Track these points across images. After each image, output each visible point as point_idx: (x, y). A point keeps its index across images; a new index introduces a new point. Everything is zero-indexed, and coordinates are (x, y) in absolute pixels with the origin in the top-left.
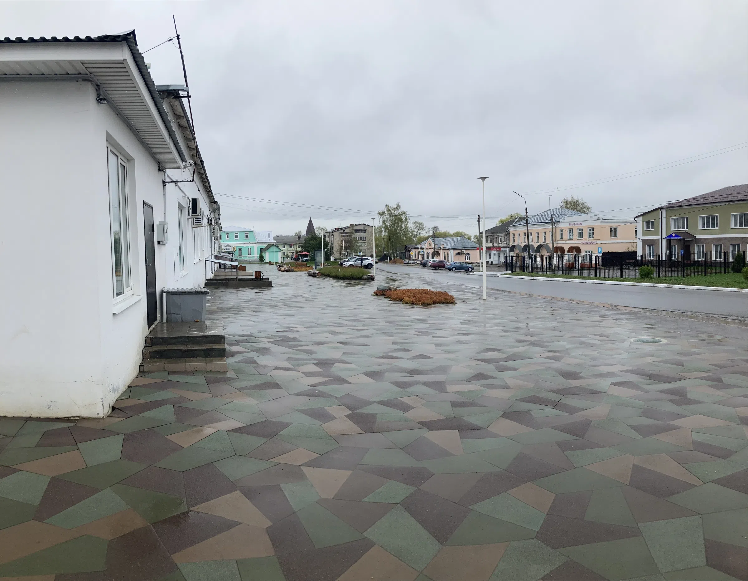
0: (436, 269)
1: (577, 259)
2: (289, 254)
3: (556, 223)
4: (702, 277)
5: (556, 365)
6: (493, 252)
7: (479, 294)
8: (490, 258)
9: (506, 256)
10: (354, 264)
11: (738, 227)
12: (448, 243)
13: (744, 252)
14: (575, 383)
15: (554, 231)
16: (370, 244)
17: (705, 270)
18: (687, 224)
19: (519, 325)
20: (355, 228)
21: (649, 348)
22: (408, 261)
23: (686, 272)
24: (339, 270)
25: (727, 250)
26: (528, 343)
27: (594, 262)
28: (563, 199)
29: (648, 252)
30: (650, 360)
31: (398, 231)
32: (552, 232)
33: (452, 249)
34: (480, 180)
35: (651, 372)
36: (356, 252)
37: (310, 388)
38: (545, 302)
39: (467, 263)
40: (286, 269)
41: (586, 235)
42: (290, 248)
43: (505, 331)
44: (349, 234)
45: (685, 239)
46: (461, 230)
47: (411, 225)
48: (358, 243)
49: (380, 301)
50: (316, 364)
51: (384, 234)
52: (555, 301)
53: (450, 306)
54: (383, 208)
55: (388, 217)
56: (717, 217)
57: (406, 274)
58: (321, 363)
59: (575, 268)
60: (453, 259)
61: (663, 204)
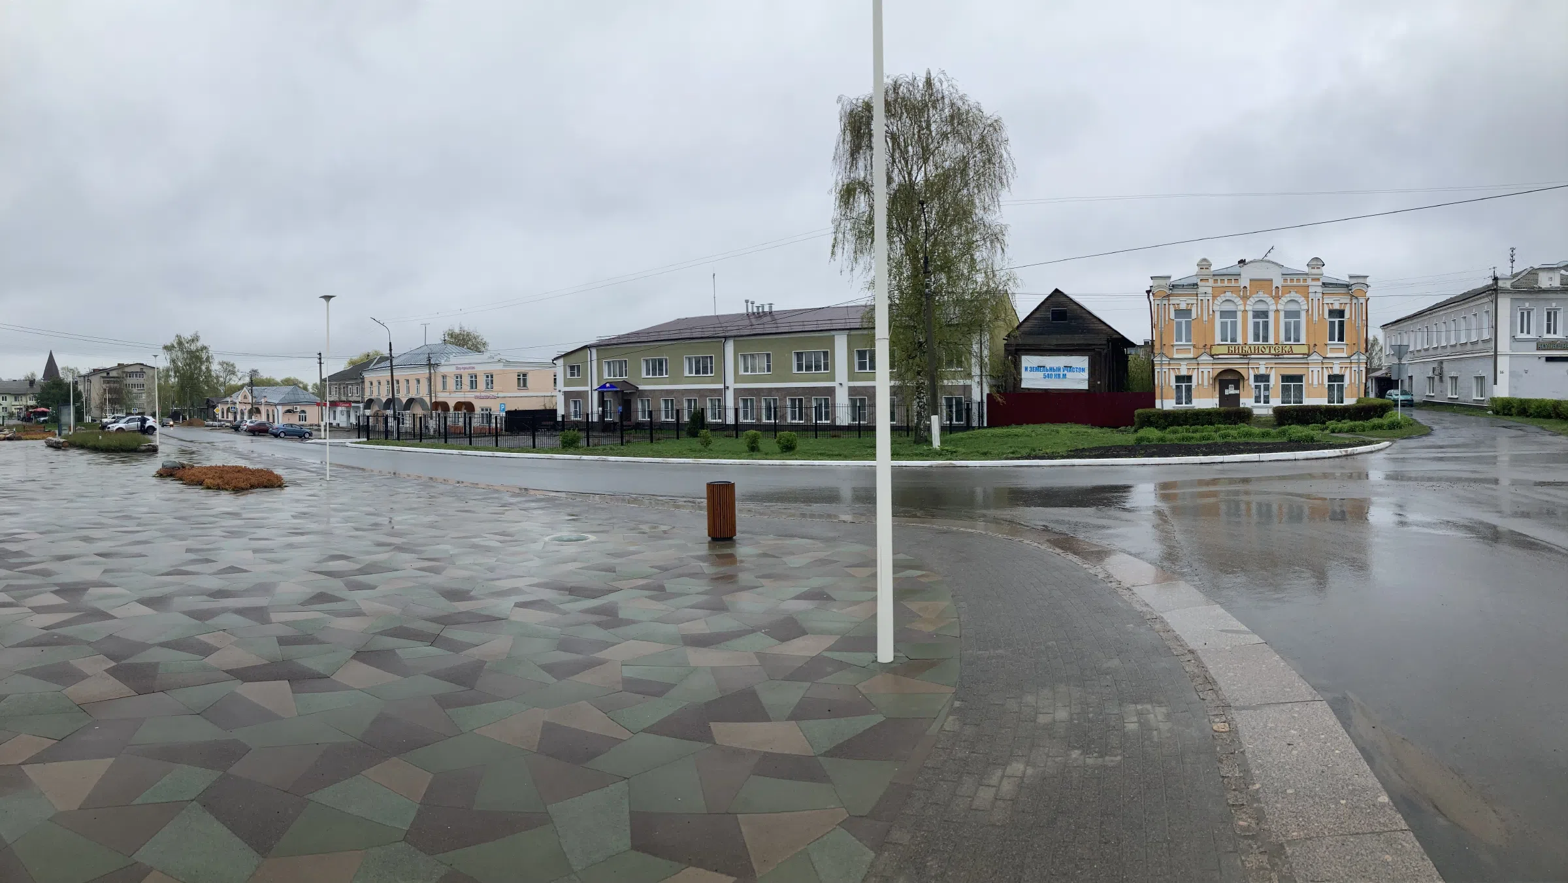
0: (254, 435)
1: (467, 419)
2: (15, 411)
3: (436, 366)
4: (646, 445)
5: (434, 579)
6: (339, 409)
7: (320, 473)
8: (335, 419)
9: (358, 415)
10: (124, 428)
11: (694, 375)
12: (273, 395)
13: (703, 409)
14: (462, 606)
15: (433, 377)
16: (150, 394)
17: (651, 434)
18: (626, 371)
19: (379, 520)
20: (127, 370)
21: (570, 550)
22: (211, 423)
23: (626, 438)
24: (100, 437)
25: (680, 407)
26: (393, 547)
27: (494, 425)
28: (447, 329)
29: (572, 409)
30: (571, 566)
31: (195, 376)
32: (430, 380)
33: (279, 404)
34: (323, 300)
35: (571, 584)
36: (129, 407)
37: (45, 632)
38: (418, 485)
39: (302, 425)
40: (7, 436)
41: (481, 384)
42: (16, 400)
43: (357, 529)
44: (117, 380)
45: (623, 391)
46: (292, 375)
47: (215, 367)
48: (131, 393)
49: (168, 486)
50: (55, 592)
51: (173, 380)
52: (434, 484)
53: (277, 491)
54: (171, 340)
55: (179, 354)
56: (666, 360)
57: (208, 443)
58: (63, 590)
59: (465, 434)
60: (281, 420)
61: (592, 340)
